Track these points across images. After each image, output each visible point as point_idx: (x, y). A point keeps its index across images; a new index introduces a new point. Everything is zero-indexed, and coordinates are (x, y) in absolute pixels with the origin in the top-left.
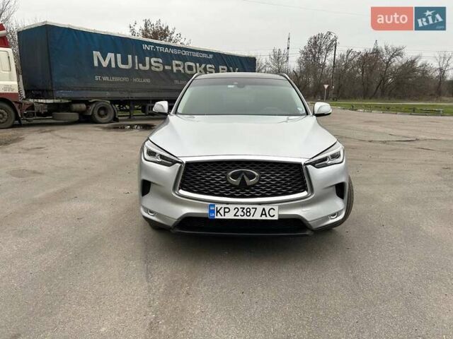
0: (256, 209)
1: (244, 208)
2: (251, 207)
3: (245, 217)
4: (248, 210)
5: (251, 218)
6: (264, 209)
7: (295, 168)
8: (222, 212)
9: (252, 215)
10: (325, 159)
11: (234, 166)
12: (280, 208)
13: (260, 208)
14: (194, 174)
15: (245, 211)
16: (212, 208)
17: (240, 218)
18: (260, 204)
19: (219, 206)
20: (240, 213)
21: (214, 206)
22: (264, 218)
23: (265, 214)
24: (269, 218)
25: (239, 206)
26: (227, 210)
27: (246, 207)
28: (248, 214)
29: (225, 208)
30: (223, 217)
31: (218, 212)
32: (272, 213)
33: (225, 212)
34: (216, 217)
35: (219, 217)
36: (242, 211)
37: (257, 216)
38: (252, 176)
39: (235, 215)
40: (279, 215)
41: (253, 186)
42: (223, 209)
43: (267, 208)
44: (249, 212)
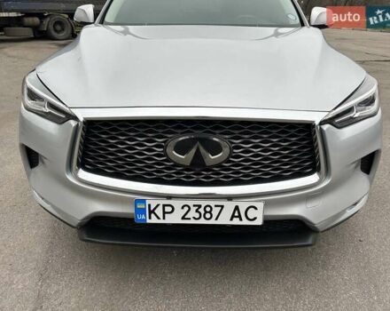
0: (222, 207)
1: (200, 206)
2: (212, 203)
3: (202, 221)
4: (208, 209)
5: (212, 222)
6: (237, 208)
7: (300, 132)
8: (159, 212)
9: (214, 217)
10: (350, 110)
11: (179, 127)
12: (267, 204)
13: (229, 207)
14: (104, 141)
15: (202, 210)
16: (140, 206)
17: (193, 222)
18: (230, 198)
19: (153, 203)
20: (193, 213)
21: (144, 201)
22: (236, 222)
23: (239, 217)
24: (245, 222)
25: (191, 203)
26: (168, 209)
27: (203, 203)
28: (208, 216)
29: (164, 206)
30: (161, 221)
31: (151, 212)
32: (251, 214)
33: (164, 213)
34: (148, 221)
35: (154, 220)
36: (197, 211)
37: (225, 220)
38: (216, 149)
39: (183, 218)
40: (265, 217)
41: (219, 165)
42: (161, 207)
43: (243, 206)
44: (210, 212)
